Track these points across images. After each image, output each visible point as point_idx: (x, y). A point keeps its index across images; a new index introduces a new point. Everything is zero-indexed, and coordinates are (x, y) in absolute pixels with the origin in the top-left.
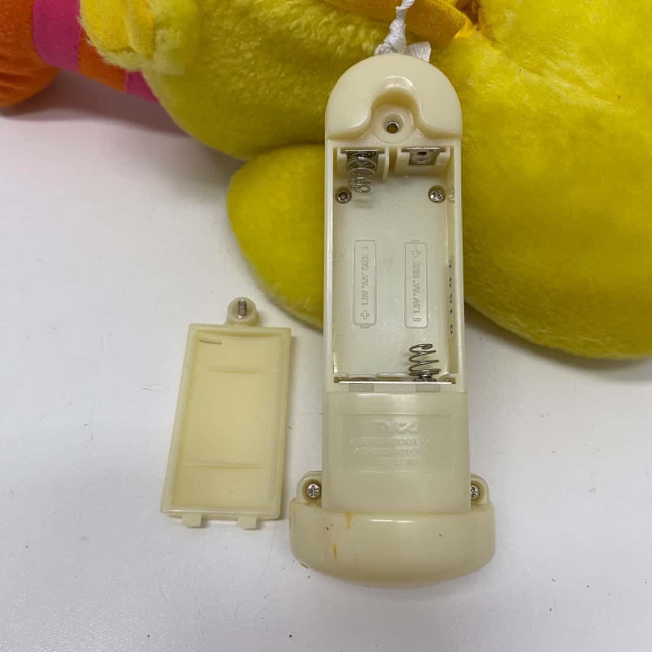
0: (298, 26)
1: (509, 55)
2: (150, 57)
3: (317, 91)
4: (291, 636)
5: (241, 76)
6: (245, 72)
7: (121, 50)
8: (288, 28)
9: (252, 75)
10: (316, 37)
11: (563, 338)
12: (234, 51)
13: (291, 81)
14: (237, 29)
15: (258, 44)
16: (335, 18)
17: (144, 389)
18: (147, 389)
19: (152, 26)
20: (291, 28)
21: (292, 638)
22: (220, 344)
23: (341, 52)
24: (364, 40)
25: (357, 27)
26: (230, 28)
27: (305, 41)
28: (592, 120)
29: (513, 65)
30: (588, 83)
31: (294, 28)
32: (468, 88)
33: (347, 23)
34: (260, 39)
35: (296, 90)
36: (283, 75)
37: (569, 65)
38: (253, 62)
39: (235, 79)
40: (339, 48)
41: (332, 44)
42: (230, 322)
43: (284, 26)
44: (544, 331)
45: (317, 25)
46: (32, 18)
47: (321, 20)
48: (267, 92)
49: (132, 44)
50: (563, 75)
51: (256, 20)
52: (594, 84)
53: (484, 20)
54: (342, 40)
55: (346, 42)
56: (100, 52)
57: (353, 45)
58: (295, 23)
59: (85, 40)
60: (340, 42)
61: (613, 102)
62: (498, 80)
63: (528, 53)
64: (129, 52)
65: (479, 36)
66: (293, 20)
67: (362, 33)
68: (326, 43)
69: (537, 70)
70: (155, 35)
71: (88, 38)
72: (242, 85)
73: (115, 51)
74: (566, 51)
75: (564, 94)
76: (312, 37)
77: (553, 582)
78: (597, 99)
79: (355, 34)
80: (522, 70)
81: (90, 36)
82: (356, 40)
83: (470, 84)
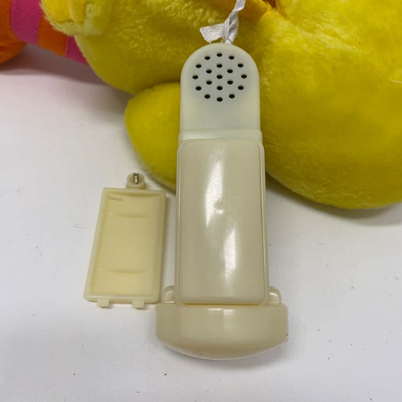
0: (170, 9)
1: (295, 23)
2: (82, 23)
3: (181, 50)
4: (165, 374)
5: (136, 40)
6: (138, 37)
7: (65, 21)
8: (164, 10)
9: (142, 39)
10: (181, 15)
11: (332, 195)
12: (132, 24)
13: (165, 43)
14: (134, 11)
15: (146, 20)
16: (192, 4)
17: (74, 226)
18: (76, 226)
19: (84, 3)
20: (166, 10)
21: (166, 375)
22: (122, 200)
23: (195, 25)
24: (209, 17)
25: (205, 10)
26: (130, 10)
27: (174, 18)
28: (344, 57)
29: (297, 28)
30: (341, 36)
31: (168, 10)
32: (271, 42)
33: (198, 8)
34: (147, 17)
35: (168, 49)
36: (161, 40)
37: (330, 26)
38: (143, 31)
39: (132, 42)
40: (194, 22)
41: (190, 20)
42: (128, 187)
43: (162, 9)
44: (321, 191)
45: (182, 8)
46: (11, 10)
47: (184, 6)
48: (151, 50)
49: (72, 16)
50: (326, 32)
51: (145, 5)
52: (345, 37)
53: (280, 5)
54: (196, 18)
55: (198, 19)
56: (52, 24)
57: (202, 21)
58: (168, 7)
59: (44, 17)
60: (195, 19)
61: (356, 46)
62: (289, 37)
63: (306, 20)
64: (69, 22)
65: (277, 13)
66: (167, 6)
67: (208, 13)
68: (186, 19)
69: (311, 30)
70: (85, 9)
71: (45, 15)
72: (136, 45)
73: (61, 22)
74: (328, 18)
75: (328, 43)
76: (179, 15)
77: (330, 342)
78: (348, 45)
79: (204, 14)
80: (303, 31)
81: (46, 14)
82: (205, 17)
83: (272, 40)
